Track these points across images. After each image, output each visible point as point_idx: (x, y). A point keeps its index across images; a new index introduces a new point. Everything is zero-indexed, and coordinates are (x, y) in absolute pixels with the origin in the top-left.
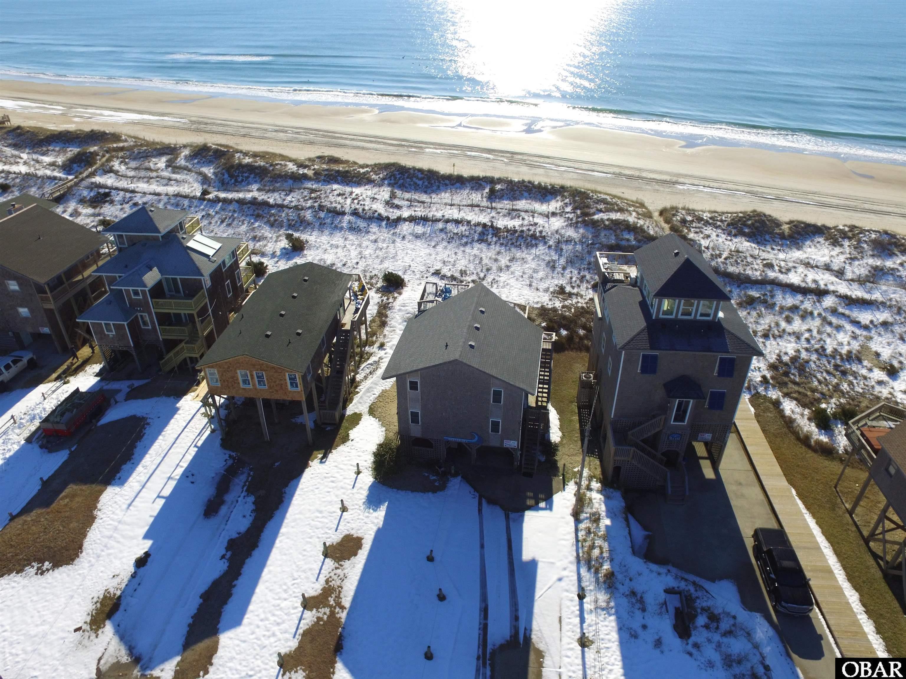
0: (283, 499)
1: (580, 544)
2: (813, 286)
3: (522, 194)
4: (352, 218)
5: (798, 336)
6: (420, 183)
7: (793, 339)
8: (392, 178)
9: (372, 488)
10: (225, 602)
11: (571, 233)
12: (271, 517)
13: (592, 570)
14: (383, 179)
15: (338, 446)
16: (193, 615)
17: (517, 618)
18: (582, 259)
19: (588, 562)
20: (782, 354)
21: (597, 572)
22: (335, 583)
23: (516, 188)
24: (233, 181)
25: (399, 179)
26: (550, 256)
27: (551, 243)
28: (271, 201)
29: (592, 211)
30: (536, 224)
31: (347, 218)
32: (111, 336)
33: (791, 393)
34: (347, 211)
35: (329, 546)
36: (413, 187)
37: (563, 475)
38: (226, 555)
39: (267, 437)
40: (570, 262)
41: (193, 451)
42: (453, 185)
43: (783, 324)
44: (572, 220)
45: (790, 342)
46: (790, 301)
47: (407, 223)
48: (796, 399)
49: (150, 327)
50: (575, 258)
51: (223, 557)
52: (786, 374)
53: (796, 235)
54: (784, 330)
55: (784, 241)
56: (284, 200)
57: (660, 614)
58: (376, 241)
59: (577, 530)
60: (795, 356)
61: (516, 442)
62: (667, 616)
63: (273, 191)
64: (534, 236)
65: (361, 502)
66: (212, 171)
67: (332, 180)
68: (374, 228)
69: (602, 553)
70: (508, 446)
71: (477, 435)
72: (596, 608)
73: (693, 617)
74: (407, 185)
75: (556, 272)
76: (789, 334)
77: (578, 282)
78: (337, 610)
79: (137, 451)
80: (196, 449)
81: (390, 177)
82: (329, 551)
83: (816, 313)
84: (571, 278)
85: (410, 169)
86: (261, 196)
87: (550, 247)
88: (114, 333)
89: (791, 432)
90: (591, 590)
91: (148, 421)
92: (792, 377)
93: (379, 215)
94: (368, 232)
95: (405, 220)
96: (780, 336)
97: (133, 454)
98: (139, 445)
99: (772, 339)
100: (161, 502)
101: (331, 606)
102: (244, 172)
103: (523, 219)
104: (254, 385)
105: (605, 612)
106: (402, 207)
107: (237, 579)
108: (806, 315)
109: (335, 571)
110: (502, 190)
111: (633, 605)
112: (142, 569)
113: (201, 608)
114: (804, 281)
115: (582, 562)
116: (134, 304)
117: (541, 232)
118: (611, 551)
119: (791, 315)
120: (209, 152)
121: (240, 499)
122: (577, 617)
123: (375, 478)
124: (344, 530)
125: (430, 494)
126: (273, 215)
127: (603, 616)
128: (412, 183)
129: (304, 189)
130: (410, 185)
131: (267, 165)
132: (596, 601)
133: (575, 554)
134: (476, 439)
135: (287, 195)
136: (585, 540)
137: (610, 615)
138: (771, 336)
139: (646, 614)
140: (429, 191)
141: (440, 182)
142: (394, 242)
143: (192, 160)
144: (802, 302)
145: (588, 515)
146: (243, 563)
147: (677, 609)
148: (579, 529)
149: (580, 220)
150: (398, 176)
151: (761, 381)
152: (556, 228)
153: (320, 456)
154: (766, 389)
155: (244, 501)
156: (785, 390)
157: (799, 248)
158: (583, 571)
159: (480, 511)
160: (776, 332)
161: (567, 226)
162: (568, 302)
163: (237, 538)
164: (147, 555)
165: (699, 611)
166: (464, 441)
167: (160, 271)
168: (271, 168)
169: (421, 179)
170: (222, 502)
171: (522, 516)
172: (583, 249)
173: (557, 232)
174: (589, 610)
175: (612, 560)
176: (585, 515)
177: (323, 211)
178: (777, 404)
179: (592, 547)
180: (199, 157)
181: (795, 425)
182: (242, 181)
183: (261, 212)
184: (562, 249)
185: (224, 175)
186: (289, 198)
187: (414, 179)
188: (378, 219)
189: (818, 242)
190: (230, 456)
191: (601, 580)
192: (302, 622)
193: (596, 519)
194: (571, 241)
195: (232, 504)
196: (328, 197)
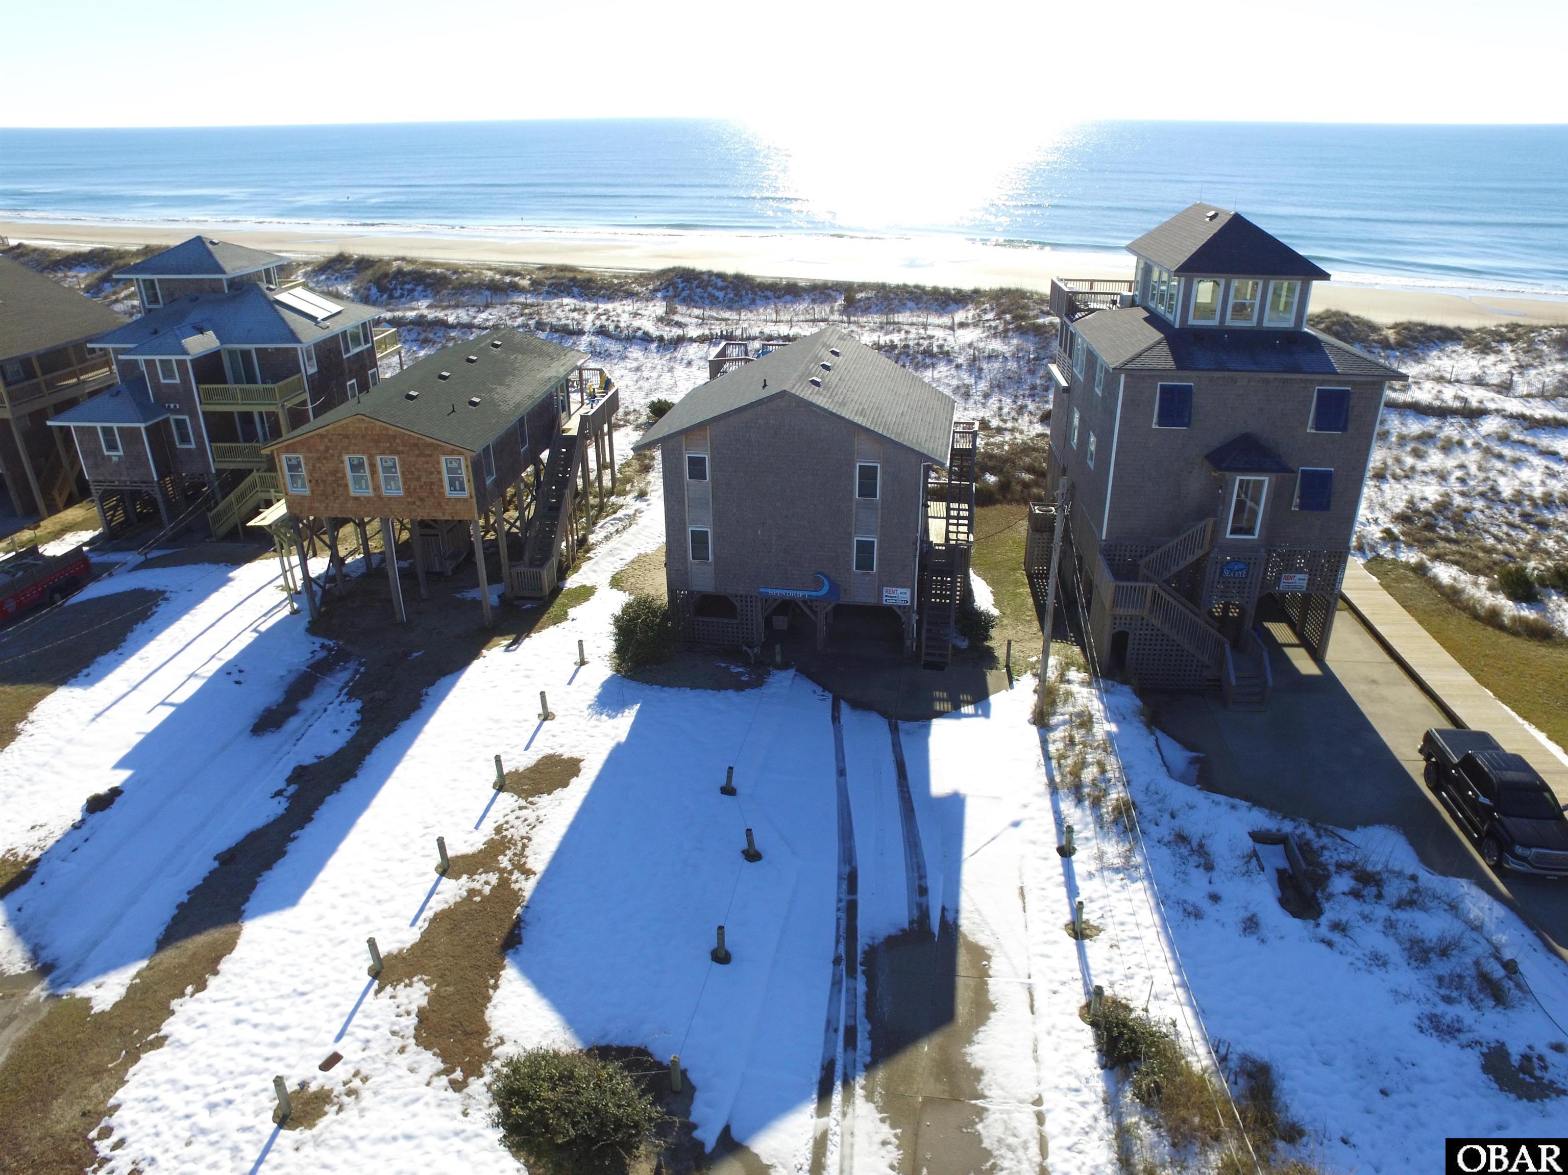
0: (422, 704)
1: (1054, 763)
2: (1457, 404)
3: (905, 304)
4: (597, 340)
5: (1442, 476)
6: (721, 294)
7: (1432, 479)
8: (671, 289)
9: (607, 686)
10: (268, 866)
11: (996, 345)
12: (390, 730)
13: (1087, 803)
14: (656, 290)
15: (542, 628)
16: (192, 888)
17: (923, 891)
18: (1019, 381)
19: (1077, 790)
20: (1416, 500)
21: (1096, 803)
22: (517, 831)
23: (892, 296)
24: (385, 296)
25: (683, 289)
26: (960, 379)
27: (960, 361)
28: (451, 319)
29: (1031, 313)
30: (931, 337)
31: (585, 339)
32: (115, 459)
33: (1446, 554)
34: (587, 329)
35: (510, 773)
36: (707, 301)
37: (1007, 666)
38: (285, 790)
39: (402, 614)
40: (998, 386)
41: (248, 638)
42: (779, 298)
43: (1409, 461)
44: (996, 328)
45: (1428, 484)
46: (1415, 427)
47: (695, 345)
48: (1456, 563)
49: (193, 446)
50: (1007, 381)
51: (279, 793)
52: (1430, 527)
53: (1410, 343)
54: (1413, 469)
55: (1388, 352)
56: (475, 318)
57: (1248, 873)
58: (638, 369)
59: (1044, 743)
60: (1443, 502)
61: (908, 591)
62: (1262, 877)
63: (457, 306)
64: (928, 353)
65: (584, 706)
66: (349, 288)
67: (562, 292)
68: (635, 352)
69: (1103, 771)
70: (891, 602)
71: (828, 578)
72: (1102, 869)
73: (1321, 879)
74: (696, 298)
75: (972, 401)
76: (1424, 473)
77: (1013, 414)
78: (516, 875)
79: (131, 637)
80: (256, 635)
81: (666, 288)
82: (507, 782)
83: (1469, 443)
84: (1000, 409)
85: (701, 273)
86: (431, 315)
87: (958, 367)
88: (121, 453)
89: (1459, 608)
90: (1087, 839)
91: (167, 595)
92: (1443, 532)
93: (646, 333)
94: (624, 358)
95: (692, 340)
96: (1407, 477)
97: (125, 641)
98: (140, 628)
99: (1392, 481)
100: (165, 712)
101: (502, 871)
102: (405, 283)
103: (907, 332)
104: (376, 488)
105: (1121, 875)
106: (686, 325)
107: (302, 828)
108: (1447, 447)
109: (518, 813)
110: (868, 299)
111: (1184, 860)
112: (99, 815)
113: (211, 879)
114: (1437, 398)
115: (1062, 792)
116: (164, 396)
117: (941, 347)
118: (1125, 768)
119: (1422, 447)
120: (348, 263)
121: (330, 707)
122: (1059, 885)
123: (618, 671)
124: (543, 747)
125: (731, 693)
126: (453, 338)
127: (1119, 883)
128: (706, 295)
129: (512, 303)
130: (701, 297)
131: (449, 273)
132: (1101, 856)
133: (1045, 780)
134: (826, 588)
135: (479, 311)
136: (1063, 756)
137: (1134, 881)
138: (1389, 477)
139: (1214, 875)
140: (736, 306)
141: (755, 293)
142: (671, 370)
143: (316, 276)
144: (1440, 428)
145: (1067, 717)
146: (319, 801)
147: (1281, 873)
148: (1050, 740)
149: (1011, 327)
150: (681, 286)
151: (1383, 539)
152: (968, 341)
153: (506, 642)
154: (1394, 549)
155: (340, 708)
156: (1433, 551)
157: (1418, 361)
158: (1067, 807)
159: (836, 719)
160: (1398, 471)
161: (988, 337)
162: (998, 439)
163: (314, 764)
164: (115, 792)
165: (1332, 868)
166: (800, 594)
167: (218, 337)
168: (454, 277)
169: (721, 289)
170: (295, 712)
171: (927, 728)
172: (1019, 367)
173: (970, 345)
174: (1085, 874)
175: (1128, 784)
176: (1061, 718)
177: (543, 331)
178: (1420, 570)
179: (1082, 764)
180: (330, 271)
181: (1465, 596)
182: (402, 296)
183: (431, 336)
184: (980, 370)
185: (369, 289)
186: (484, 316)
187: (710, 289)
188: (642, 339)
189: (1454, 352)
190: (323, 646)
191: (1108, 818)
192: (434, 897)
193: (1085, 721)
194: (997, 357)
195: (313, 714)
196: (554, 312)
